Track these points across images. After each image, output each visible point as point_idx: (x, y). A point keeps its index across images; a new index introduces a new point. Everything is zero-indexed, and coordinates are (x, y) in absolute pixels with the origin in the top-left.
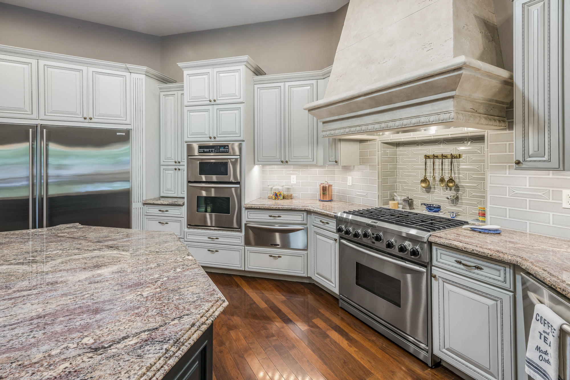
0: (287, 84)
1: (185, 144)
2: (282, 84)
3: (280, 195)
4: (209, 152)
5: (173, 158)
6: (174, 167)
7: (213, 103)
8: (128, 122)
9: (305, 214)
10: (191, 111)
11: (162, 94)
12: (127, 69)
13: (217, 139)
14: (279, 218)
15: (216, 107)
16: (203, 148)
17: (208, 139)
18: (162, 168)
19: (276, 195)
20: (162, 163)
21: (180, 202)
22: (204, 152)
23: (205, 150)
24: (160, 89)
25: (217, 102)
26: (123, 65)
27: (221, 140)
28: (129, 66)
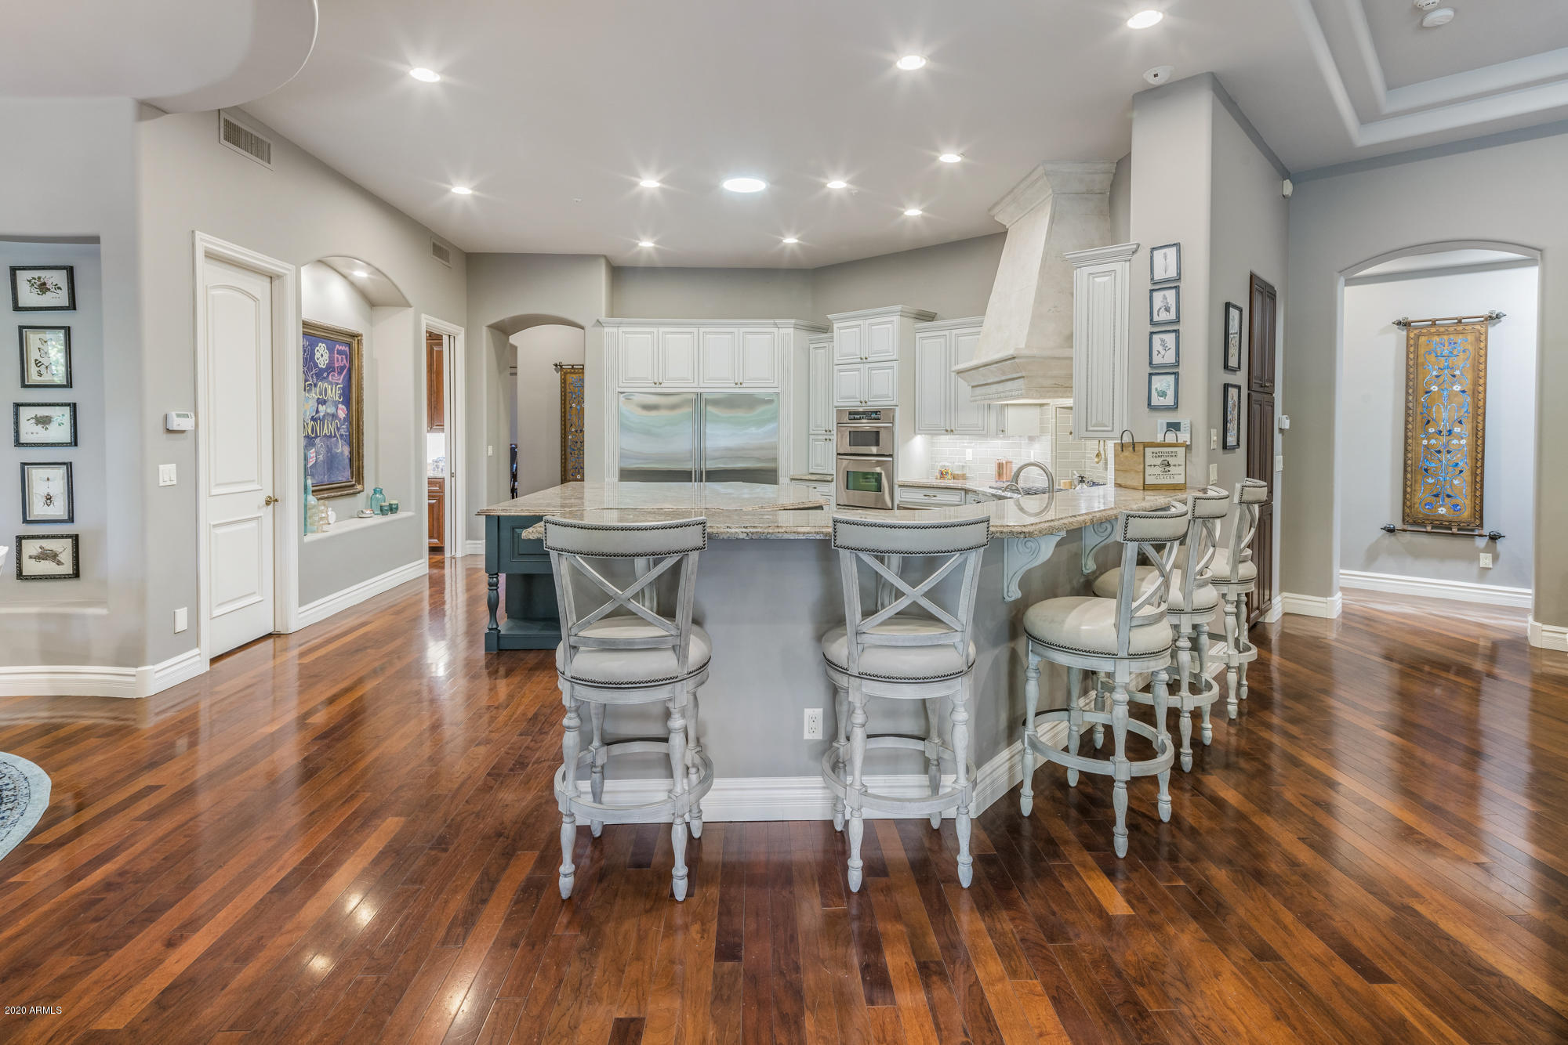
0: (954, 332)
1: (835, 409)
2: (947, 333)
3: (947, 473)
4: (860, 419)
5: (823, 425)
6: (825, 437)
7: (864, 360)
8: (775, 385)
9: (963, 493)
10: (840, 371)
11: (812, 346)
12: (775, 324)
13: (869, 403)
14: (934, 498)
15: (868, 365)
16: (854, 415)
17: (859, 404)
18: (811, 437)
19: (942, 473)
20: (811, 432)
21: (829, 478)
22: (854, 419)
23: (856, 416)
24: (810, 340)
25: (869, 360)
26: (772, 321)
27: (873, 404)
28: (777, 321)
